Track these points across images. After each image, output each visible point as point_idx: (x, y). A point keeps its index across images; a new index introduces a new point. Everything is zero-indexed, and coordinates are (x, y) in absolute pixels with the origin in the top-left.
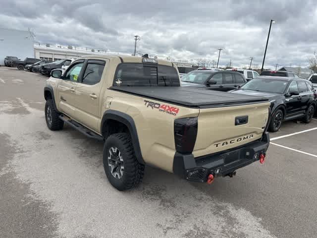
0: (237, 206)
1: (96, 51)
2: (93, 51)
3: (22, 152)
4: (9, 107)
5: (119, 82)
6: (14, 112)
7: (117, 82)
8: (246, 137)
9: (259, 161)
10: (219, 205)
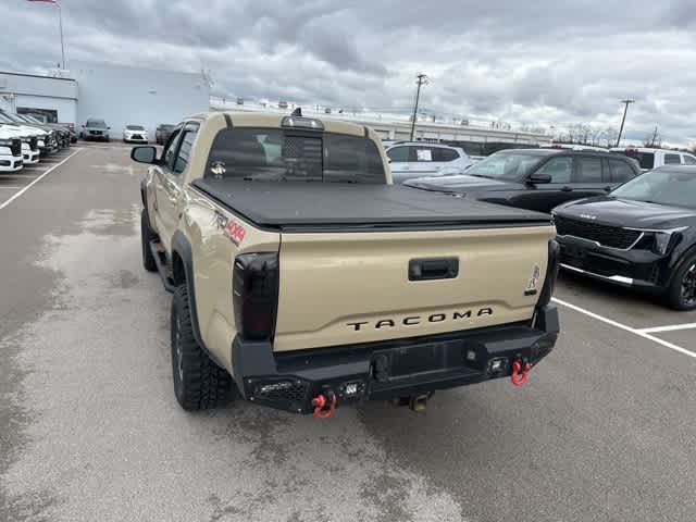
0: (436, 485)
1: (335, 112)
2: (328, 112)
3: (65, 308)
4: (107, 220)
5: (218, 170)
6: (108, 230)
7: (213, 170)
8: (462, 311)
9: (509, 378)
10: (393, 475)
